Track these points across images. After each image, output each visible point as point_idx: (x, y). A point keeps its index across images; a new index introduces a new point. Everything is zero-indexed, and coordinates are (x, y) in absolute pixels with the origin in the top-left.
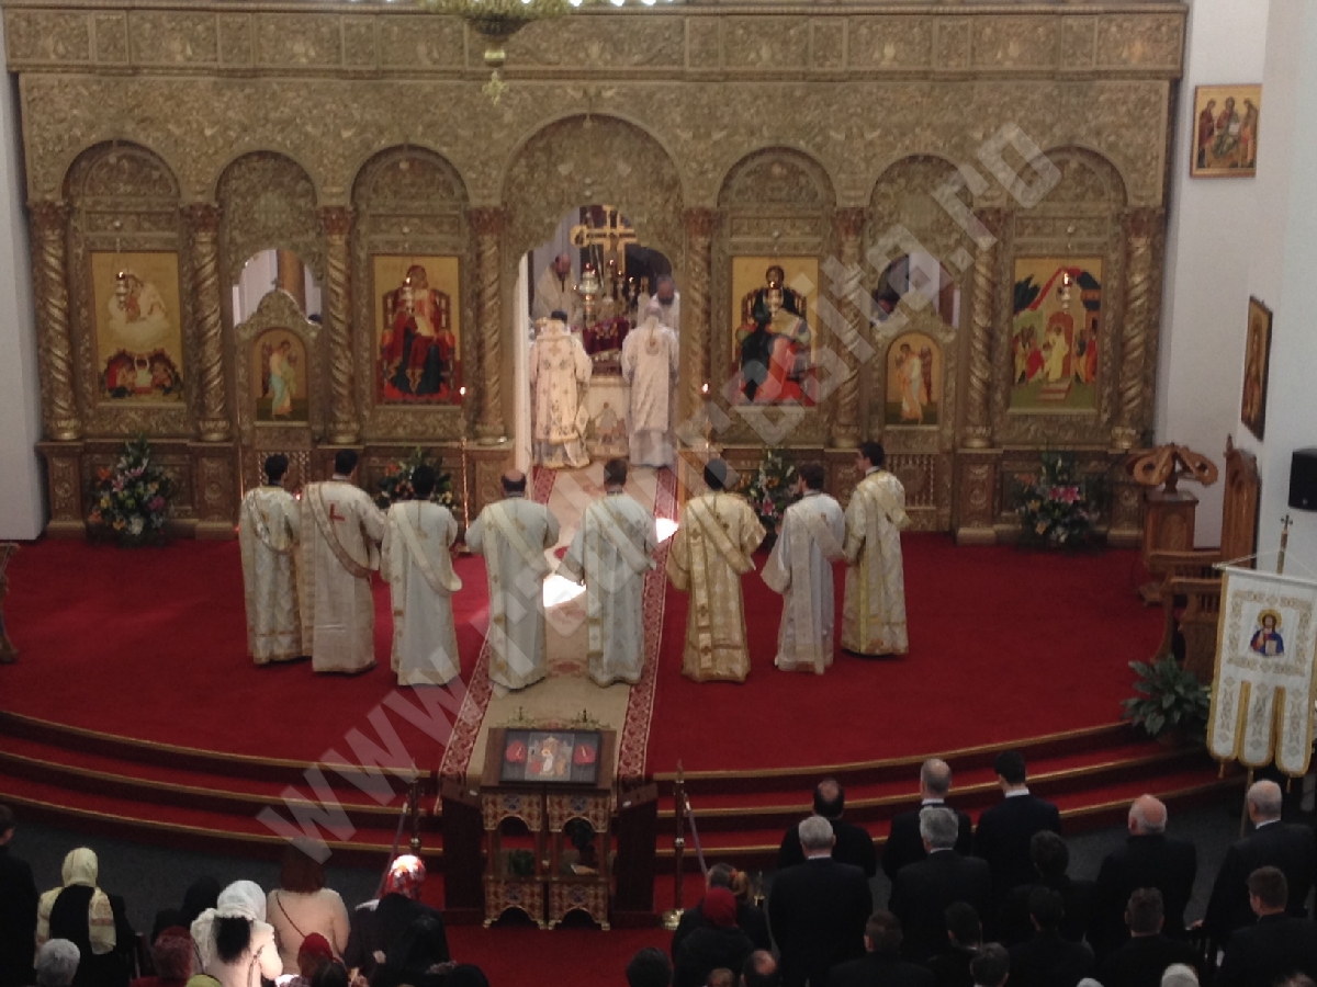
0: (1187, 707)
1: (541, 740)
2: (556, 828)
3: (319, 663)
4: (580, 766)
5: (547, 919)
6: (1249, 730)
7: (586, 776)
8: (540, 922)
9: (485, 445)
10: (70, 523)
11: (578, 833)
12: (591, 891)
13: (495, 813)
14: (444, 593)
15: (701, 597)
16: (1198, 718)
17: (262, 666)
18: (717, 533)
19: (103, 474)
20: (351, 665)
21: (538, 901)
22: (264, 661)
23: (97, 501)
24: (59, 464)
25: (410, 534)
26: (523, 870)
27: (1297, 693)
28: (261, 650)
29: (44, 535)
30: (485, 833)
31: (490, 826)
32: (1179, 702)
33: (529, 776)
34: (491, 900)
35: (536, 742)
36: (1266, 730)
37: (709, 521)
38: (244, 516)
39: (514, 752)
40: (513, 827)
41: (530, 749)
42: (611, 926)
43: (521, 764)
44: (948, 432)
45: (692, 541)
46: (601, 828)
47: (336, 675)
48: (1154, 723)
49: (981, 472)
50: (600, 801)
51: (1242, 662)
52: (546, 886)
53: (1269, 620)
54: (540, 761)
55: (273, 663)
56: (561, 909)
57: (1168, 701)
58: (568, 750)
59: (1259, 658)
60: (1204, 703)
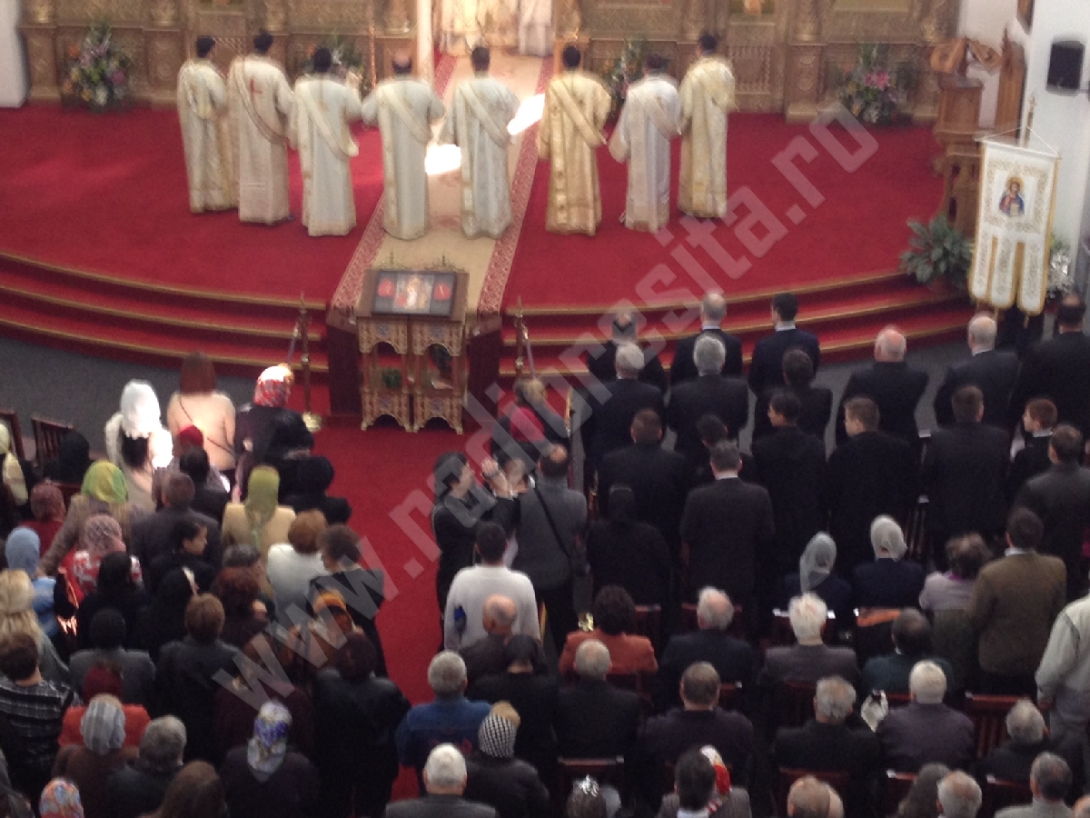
0: (953, 260)
1: (407, 281)
2: (419, 350)
3: (245, 213)
4: (437, 302)
5: (412, 422)
6: (995, 277)
7: (443, 309)
8: (407, 427)
9: (389, 35)
10: (48, 93)
11: (437, 355)
12: (447, 402)
13: (368, 339)
14: (343, 156)
15: (558, 163)
16: (959, 268)
17: (197, 215)
18: (575, 110)
19: (73, 51)
20: (269, 215)
21: (405, 409)
22: (200, 210)
23: (67, 74)
24: (36, 42)
25: (314, 107)
26: (392, 384)
27: (1034, 247)
28: (197, 201)
29: (26, 104)
30: (360, 354)
31: (365, 348)
32: (946, 254)
33: (397, 307)
34: (367, 407)
35: (403, 282)
36: (1009, 278)
37: (568, 100)
38: (180, 89)
39: (385, 288)
40: (384, 350)
41: (398, 286)
42: (464, 429)
43: (390, 299)
44: (782, 27)
45: (552, 116)
46: (455, 351)
47: (257, 226)
48: (924, 272)
49: (808, 61)
50: (454, 330)
51: (993, 220)
52: (411, 399)
53: (1015, 185)
54: (405, 296)
55: (208, 212)
56: (423, 417)
57: (936, 253)
58: (428, 288)
59: (1005, 217)
60: (967, 257)
